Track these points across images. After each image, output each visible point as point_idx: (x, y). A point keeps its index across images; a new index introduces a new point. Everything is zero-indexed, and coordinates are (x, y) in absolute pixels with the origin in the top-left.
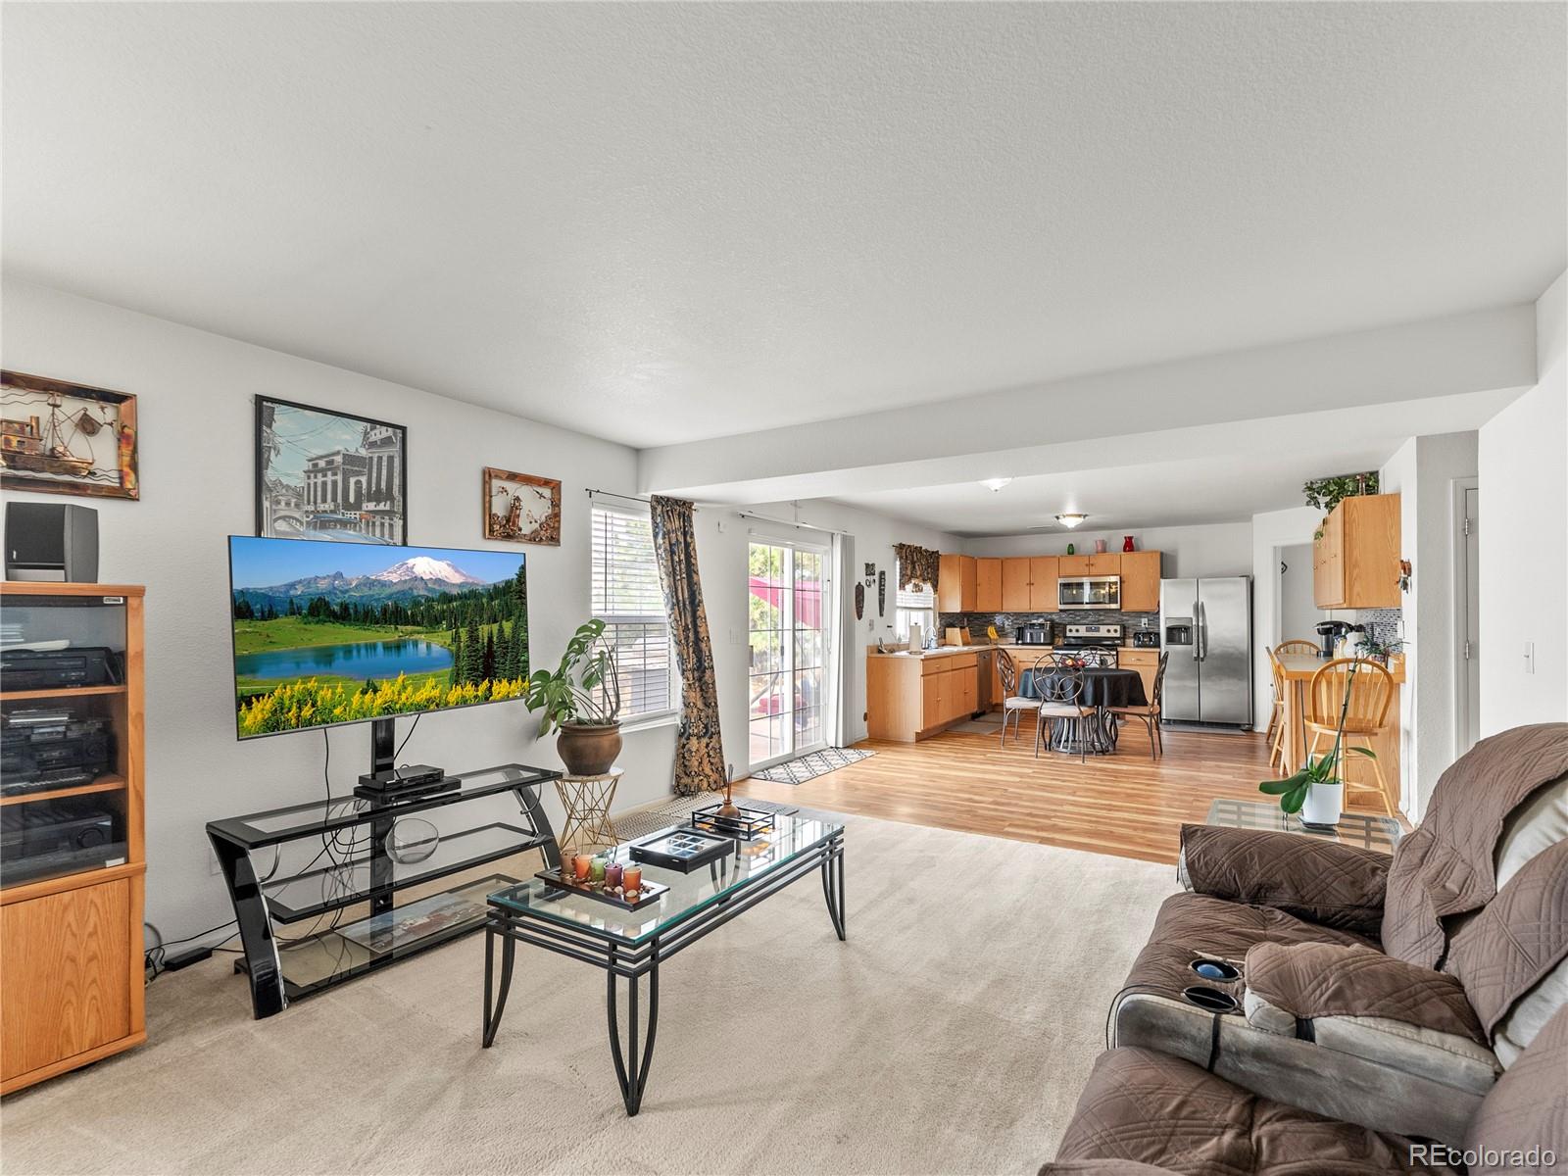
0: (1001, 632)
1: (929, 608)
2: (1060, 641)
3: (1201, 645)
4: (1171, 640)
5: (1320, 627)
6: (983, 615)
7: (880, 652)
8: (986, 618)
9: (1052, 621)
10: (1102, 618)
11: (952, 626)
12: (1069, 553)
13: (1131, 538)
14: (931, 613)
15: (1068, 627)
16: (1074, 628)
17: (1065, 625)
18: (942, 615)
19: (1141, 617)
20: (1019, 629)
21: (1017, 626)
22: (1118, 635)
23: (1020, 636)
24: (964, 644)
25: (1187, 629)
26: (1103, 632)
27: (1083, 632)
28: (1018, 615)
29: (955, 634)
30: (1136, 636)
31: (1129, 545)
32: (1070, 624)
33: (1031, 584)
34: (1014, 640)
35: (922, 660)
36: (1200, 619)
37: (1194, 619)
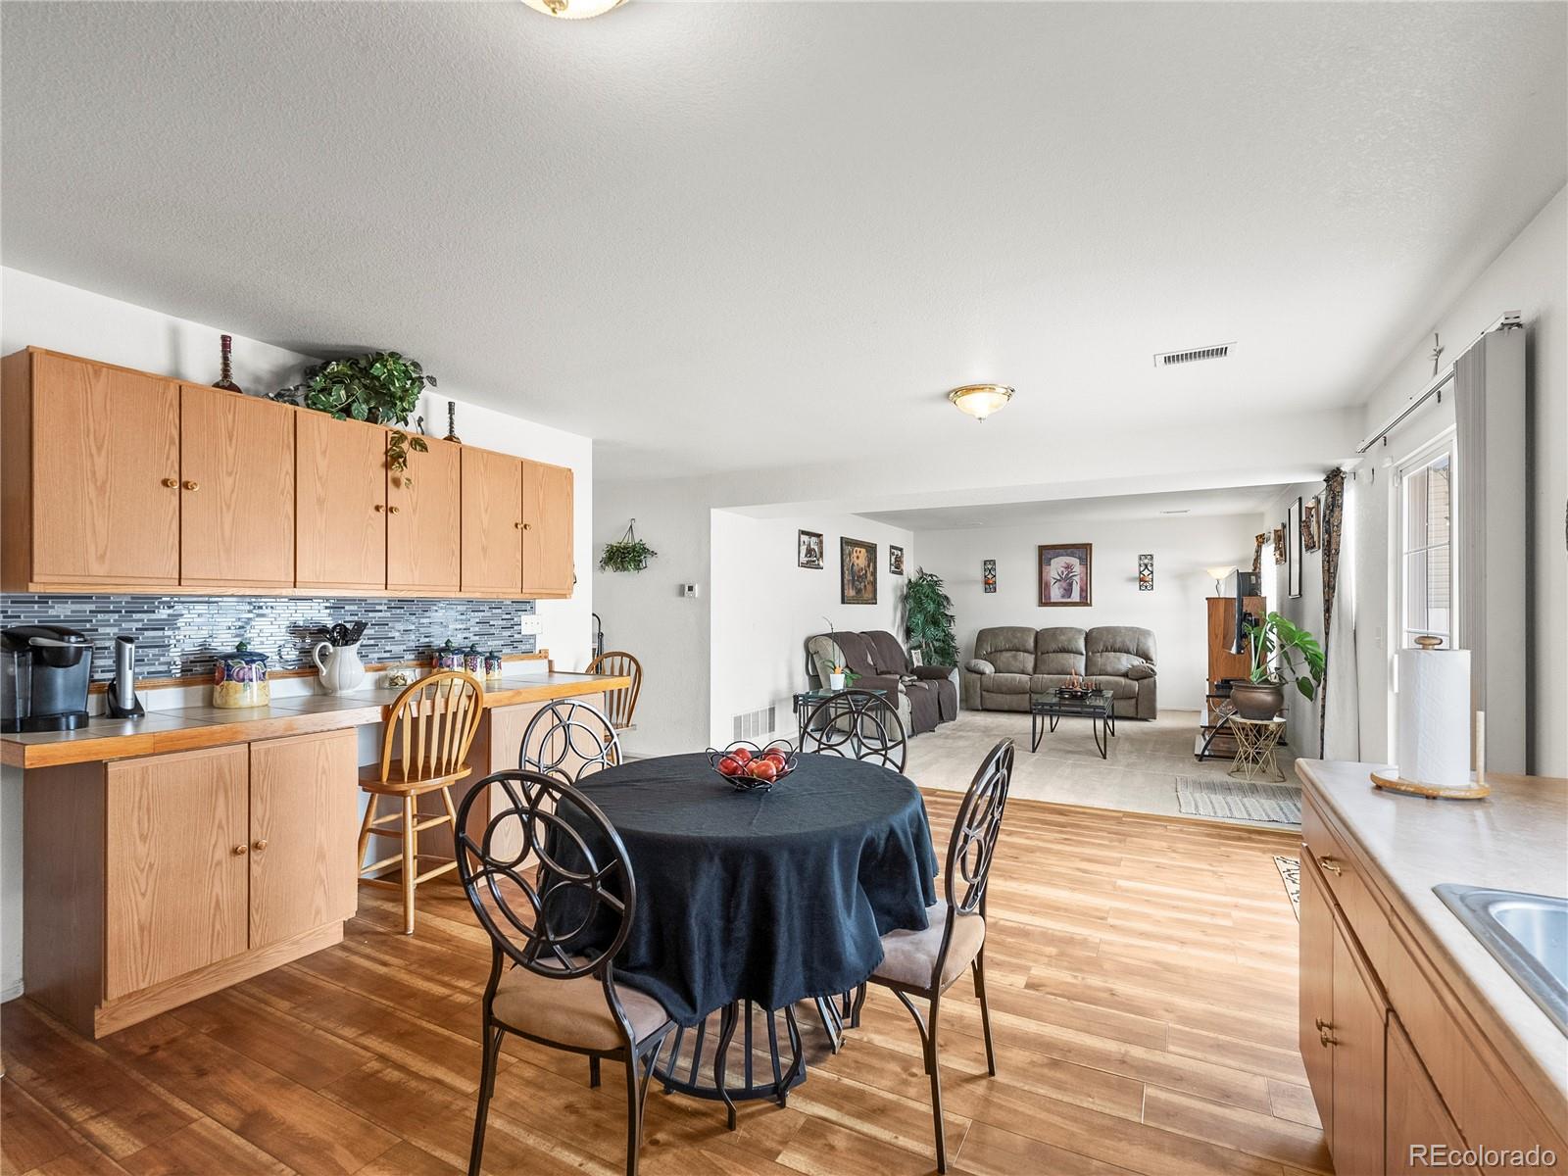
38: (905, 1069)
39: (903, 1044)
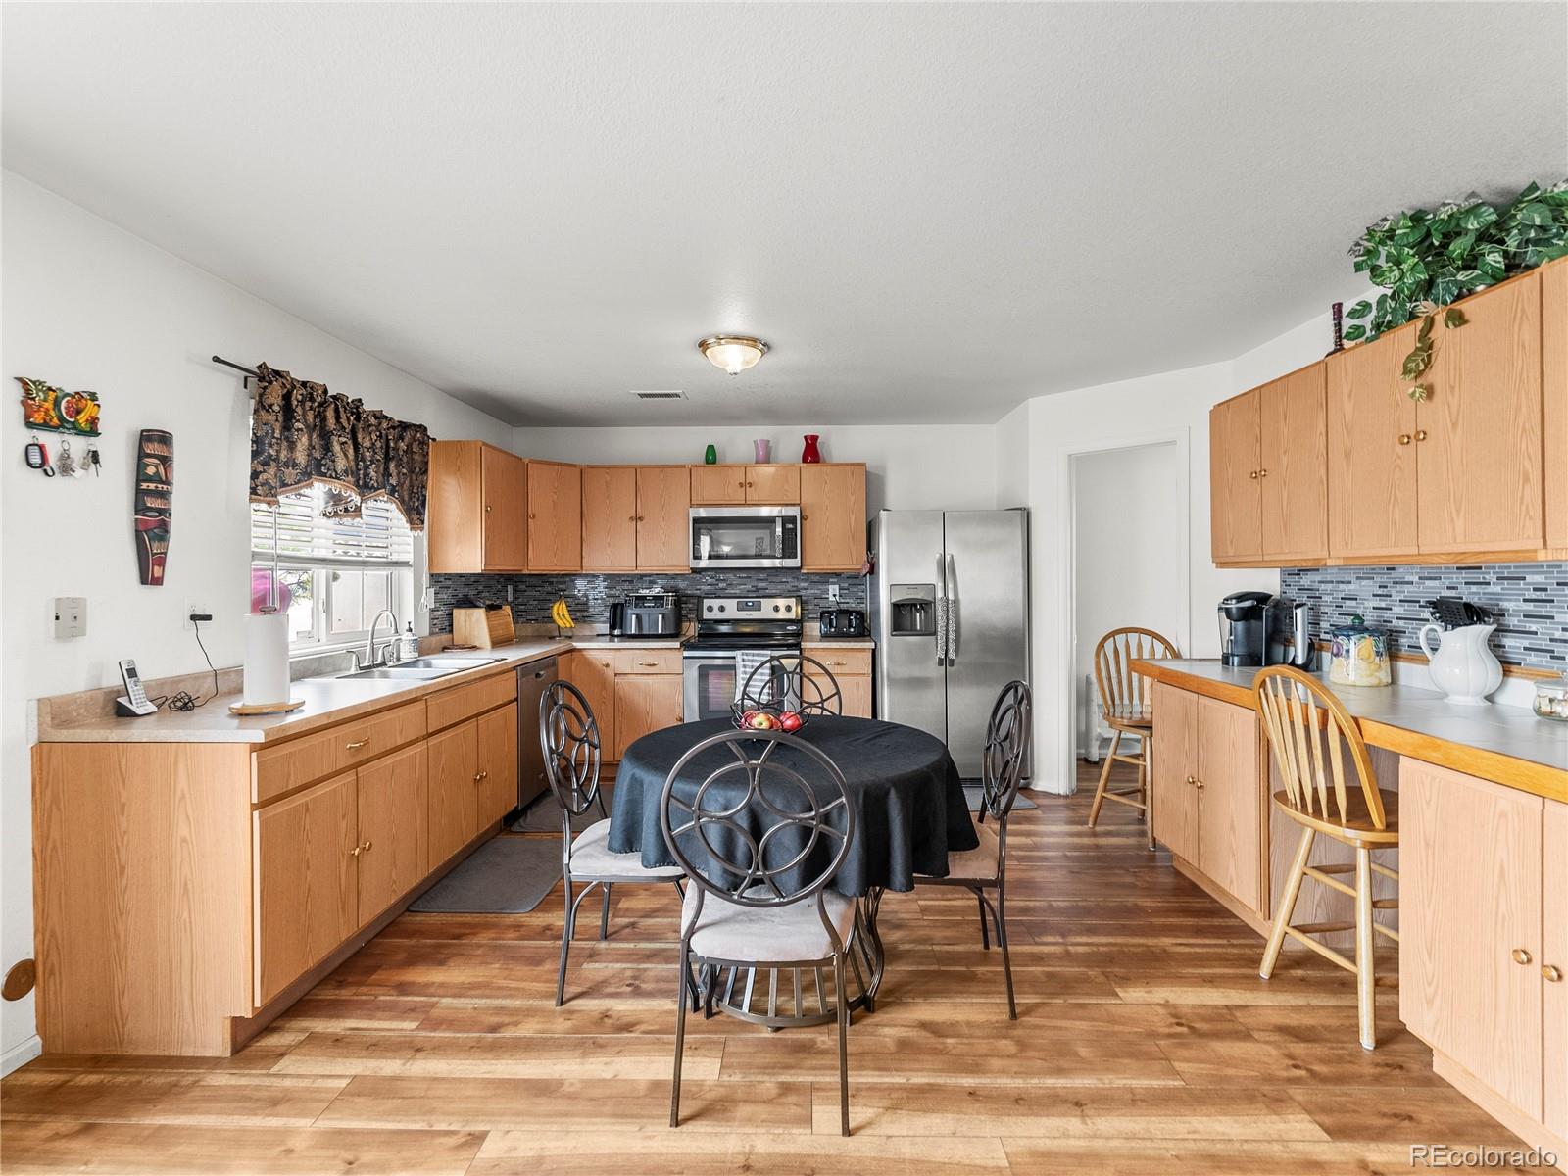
0: (581, 612)
1: (405, 564)
2: (691, 629)
3: (952, 636)
4: (898, 627)
5: (1233, 605)
6: (543, 579)
7: (123, 713)
8: (554, 585)
9: (676, 590)
10: (762, 585)
11: (468, 603)
12: (707, 462)
13: (815, 438)
14: (407, 575)
15: (706, 602)
16: (716, 603)
17: (700, 599)
18: (436, 579)
19: (828, 583)
20: (615, 606)
21: (611, 601)
22: (792, 616)
23: (617, 620)
24: (497, 643)
25: (925, 605)
26: (767, 609)
27: (731, 609)
28: (612, 579)
29: (474, 622)
30: (825, 615)
31: (812, 451)
32: (709, 595)
33: (637, 519)
34: (604, 628)
35: (257, 748)
36: (950, 586)
37: (940, 586)
38: (637, 987)
39: (645, 1008)
